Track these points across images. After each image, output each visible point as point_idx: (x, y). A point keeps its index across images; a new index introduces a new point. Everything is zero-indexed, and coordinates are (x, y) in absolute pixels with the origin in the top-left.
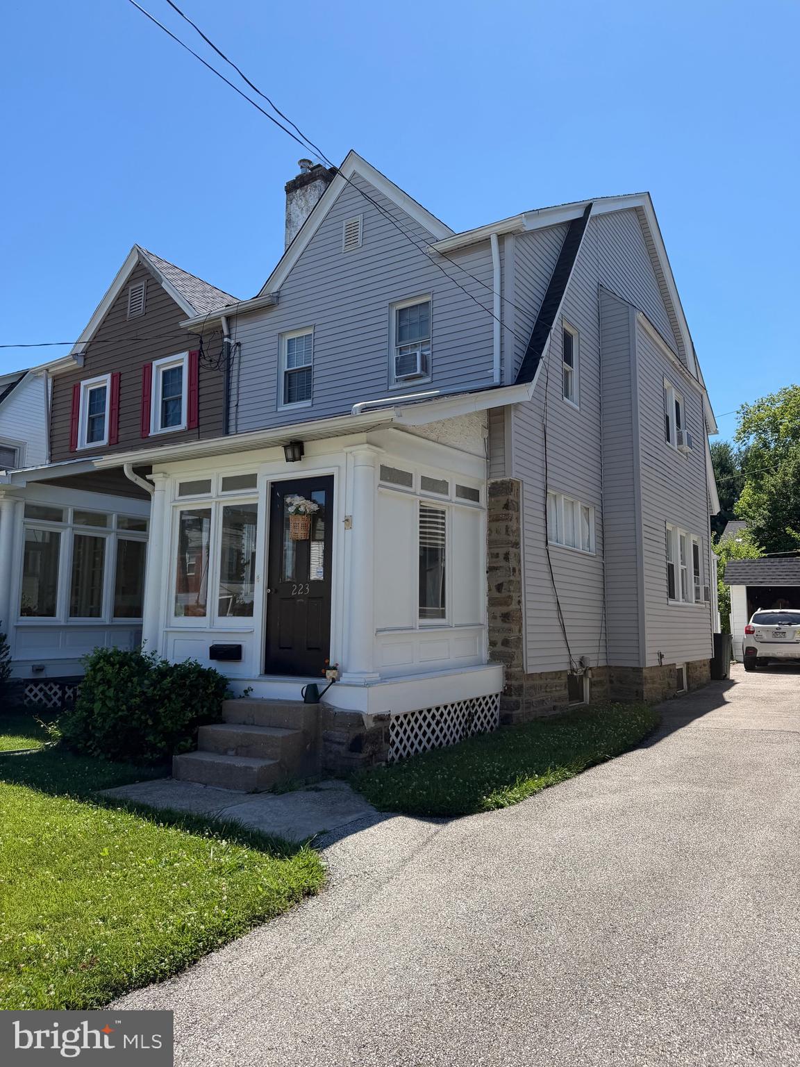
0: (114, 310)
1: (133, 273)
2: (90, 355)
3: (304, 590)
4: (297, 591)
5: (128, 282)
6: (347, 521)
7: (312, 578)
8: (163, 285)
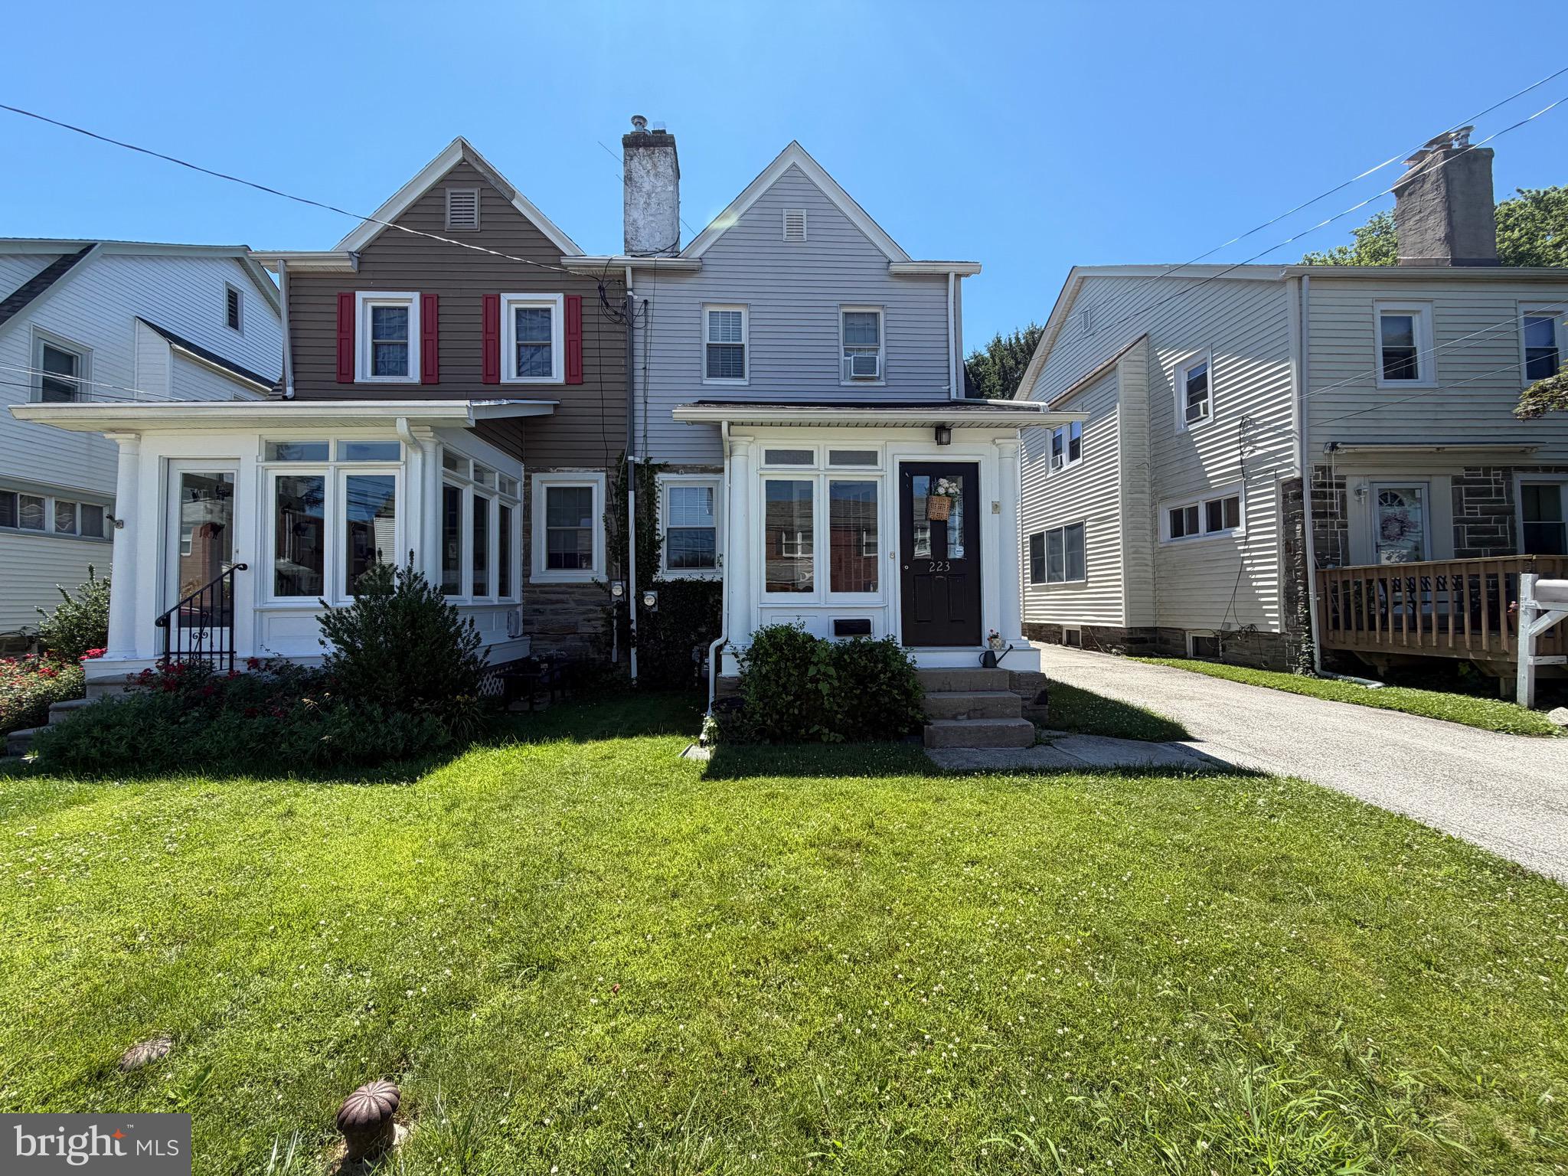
0: (416, 210)
1: (451, 172)
2: (367, 259)
3: (944, 567)
4: (935, 568)
5: (444, 181)
6: (996, 507)
7: (951, 556)
8: (515, 203)
